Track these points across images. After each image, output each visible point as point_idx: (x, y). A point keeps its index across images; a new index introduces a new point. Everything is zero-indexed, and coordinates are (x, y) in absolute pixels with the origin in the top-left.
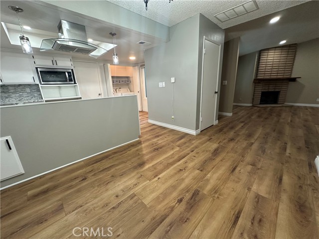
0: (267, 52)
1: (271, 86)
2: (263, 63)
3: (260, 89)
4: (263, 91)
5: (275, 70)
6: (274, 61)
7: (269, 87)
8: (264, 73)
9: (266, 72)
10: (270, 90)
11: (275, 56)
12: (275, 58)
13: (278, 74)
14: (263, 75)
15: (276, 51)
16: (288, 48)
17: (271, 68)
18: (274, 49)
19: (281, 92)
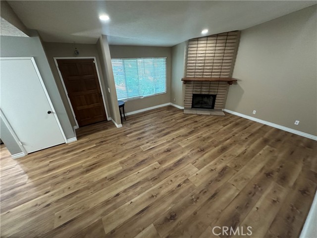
0: (196, 42)
1: (204, 88)
2: (193, 59)
3: (191, 91)
4: (194, 93)
5: (208, 68)
6: (207, 55)
7: (201, 89)
8: (194, 71)
9: (196, 71)
10: (203, 93)
11: (207, 48)
12: (207, 52)
13: (213, 74)
14: (193, 73)
15: (209, 42)
16: (225, 37)
17: (203, 64)
18: (206, 39)
19: (217, 96)
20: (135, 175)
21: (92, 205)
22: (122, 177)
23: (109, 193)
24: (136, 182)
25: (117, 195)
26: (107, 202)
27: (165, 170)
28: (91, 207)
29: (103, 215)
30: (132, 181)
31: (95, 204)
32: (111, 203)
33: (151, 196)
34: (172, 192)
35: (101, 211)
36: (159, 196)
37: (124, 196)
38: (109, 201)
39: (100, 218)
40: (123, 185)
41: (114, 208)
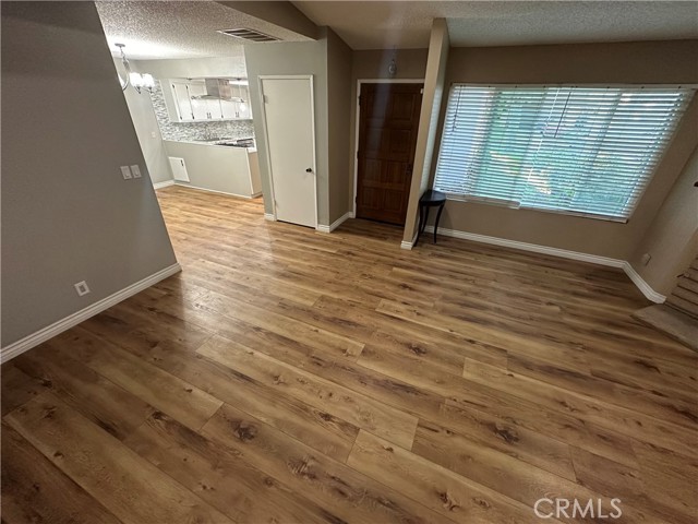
20: (308, 328)
34: (301, 409)
36: (281, 388)
37: (259, 337)
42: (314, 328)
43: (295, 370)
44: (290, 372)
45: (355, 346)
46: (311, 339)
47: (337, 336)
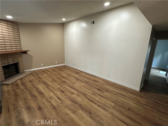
4: (3, 65)
7: (8, 60)
19: (19, 63)
20: (84, 102)
21: (109, 115)
22: (87, 108)
23: (99, 111)
24: (89, 101)
25: (99, 106)
26: (104, 109)
27: (78, 92)
28: (111, 115)
29: (110, 108)
30: (89, 102)
31: (108, 114)
32: (104, 107)
33: (94, 95)
34: (90, 90)
35: (109, 109)
36: (93, 93)
37: (98, 104)
38: (103, 109)
39: (112, 109)
40: (92, 106)
41: (105, 105)
42: (82, 102)
43: (90, 94)
44: (91, 94)
45: (75, 95)
46: (84, 99)
47: (78, 98)
